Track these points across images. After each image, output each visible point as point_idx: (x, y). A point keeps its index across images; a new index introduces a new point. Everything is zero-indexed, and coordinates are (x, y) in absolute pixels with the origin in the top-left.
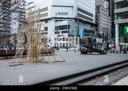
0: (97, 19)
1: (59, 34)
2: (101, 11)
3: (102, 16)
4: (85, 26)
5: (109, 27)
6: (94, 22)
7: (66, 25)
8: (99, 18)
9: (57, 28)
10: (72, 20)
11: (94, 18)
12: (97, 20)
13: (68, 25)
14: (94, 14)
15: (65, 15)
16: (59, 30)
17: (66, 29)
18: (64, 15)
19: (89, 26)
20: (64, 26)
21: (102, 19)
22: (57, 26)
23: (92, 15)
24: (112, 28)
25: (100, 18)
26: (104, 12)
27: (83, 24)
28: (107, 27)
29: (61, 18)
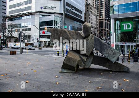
0: (86, 17)
1: (44, 31)
2: (90, 10)
3: (91, 15)
4: (73, 23)
5: (97, 27)
6: (83, 20)
7: (52, 21)
8: (88, 17)
9: (42, 24)
10: (59, 15)
11: (83, 15)
12: (86, 19)
13: (55, 21)
14: (84, 12)
15: (52, 9)
16: (44, 26)
17: (52, 25)
18: (50, 9)
19: (78, 23)
20: (50, 21)
21: (91, 18)
22: (42, 22)
23: (81, 12)
24: (100, 28)
25: (89, 16)
27: (72, 21)
28: (96, 26)
29: (47, 13)
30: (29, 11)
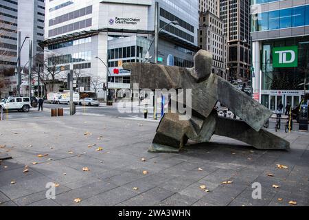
0: (201, 38)
1: (117, 68)
2: (210, 23)
3: (212, 33)
4: (176, 51)
5: (225, 58)
6: (196, 43)
7: (132, 47)
8: (206, 37)
9: (112, 53)
10: (146, 35)
11: (195, 35)
12: (201, 41)
13: (138, 47)
14: (196, 28)
15: (133, 23)
16: (116, 58)
17: (133, 55)
18: (128, 23)
19: (186, 51)
20: (129, 47)
21: (212, 39)
22: (113, 50)
23: (191, 28)
24: (230, 60)
25: (208, 37)
26: (215, 26)
27: (173, 46)
28: (221, 57)
29: (121, 31)
30: (88, 29)
